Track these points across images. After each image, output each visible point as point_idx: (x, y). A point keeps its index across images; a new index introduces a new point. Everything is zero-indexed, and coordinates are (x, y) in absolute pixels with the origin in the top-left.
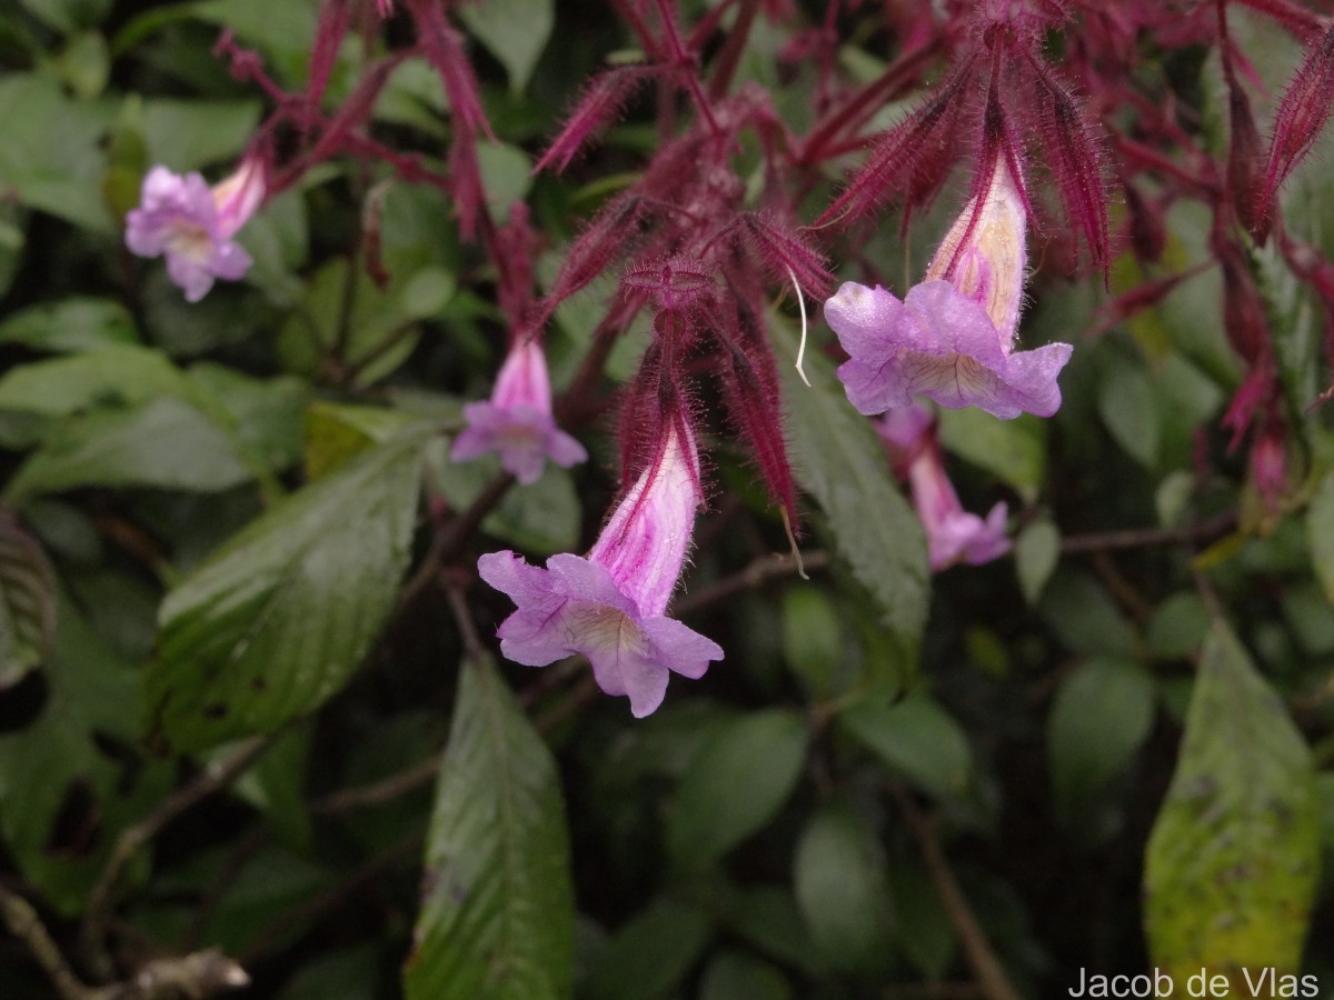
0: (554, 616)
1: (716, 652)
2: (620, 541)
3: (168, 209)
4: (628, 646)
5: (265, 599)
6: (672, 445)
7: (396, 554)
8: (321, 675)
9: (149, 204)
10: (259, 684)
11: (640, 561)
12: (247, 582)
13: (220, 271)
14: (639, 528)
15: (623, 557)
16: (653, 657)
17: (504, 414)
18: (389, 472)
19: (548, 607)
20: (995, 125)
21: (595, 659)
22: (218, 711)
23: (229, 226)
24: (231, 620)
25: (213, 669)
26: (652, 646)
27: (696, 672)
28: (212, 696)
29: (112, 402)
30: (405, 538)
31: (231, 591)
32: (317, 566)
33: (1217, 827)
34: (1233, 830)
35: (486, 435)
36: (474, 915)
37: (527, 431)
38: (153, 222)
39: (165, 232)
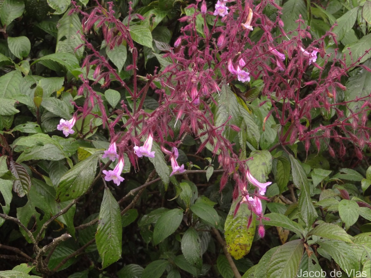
0: (110, 176)
1: (124, 179)
2: (116, 169)
3: (63, 124)
4: (117, 179)
5: (75, 178)
6: (121, 160)
7: (94, 172)
8: (83, 190)
9: (61, 124)
10: (74, 191)
11: (118, 171)
12: (73, 176)
13: (70, 133)
14: (118, 168)
15: (116, 171)
16: (119, 180)
17: (110, 152)
18: (93, 160)
19: (109, 175)
20: (150, 131)
21: (114, 180)
22: (68, 195)
23: (72, 126)
24: (69, 182)
25: (67, 189)
26: (118, 178)
27: (122, 181)
28: (67, 193)
29: (41, 145)
30: (95, 170)
31: (70, 177)
32: (82, 173)
33: (236, 220)
34: (239, 220)
35: (107, 155)
36: (106, 227)
37: (113, 154)
38: (61, 126)
39: (62, 127)
